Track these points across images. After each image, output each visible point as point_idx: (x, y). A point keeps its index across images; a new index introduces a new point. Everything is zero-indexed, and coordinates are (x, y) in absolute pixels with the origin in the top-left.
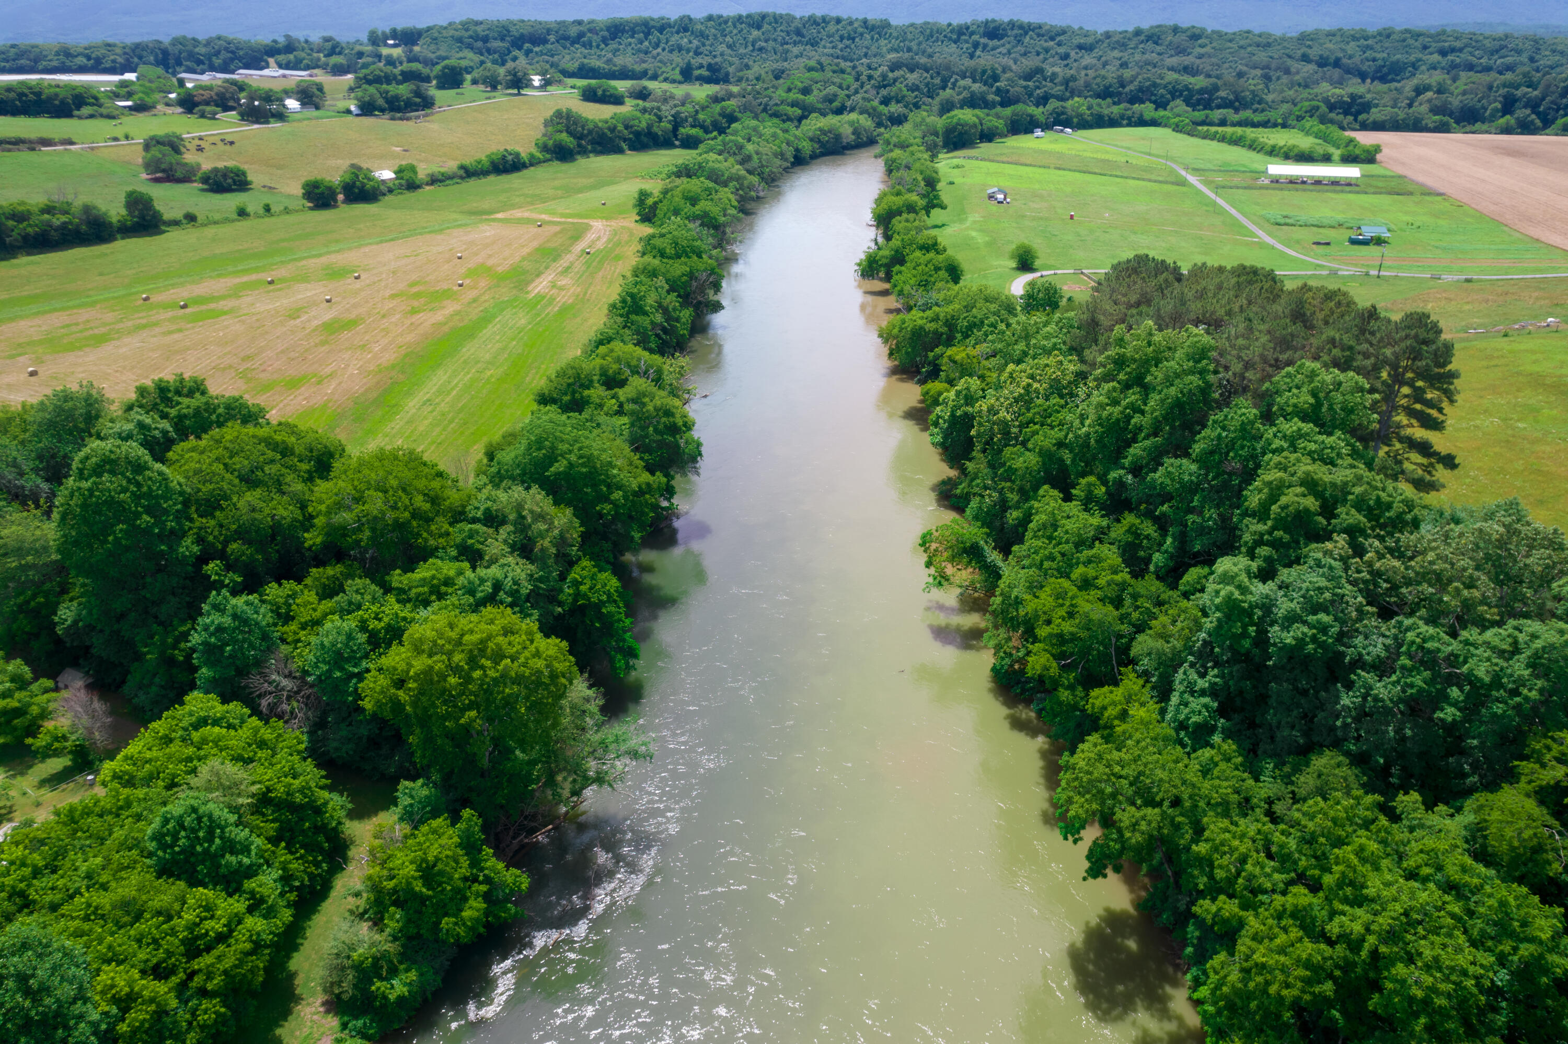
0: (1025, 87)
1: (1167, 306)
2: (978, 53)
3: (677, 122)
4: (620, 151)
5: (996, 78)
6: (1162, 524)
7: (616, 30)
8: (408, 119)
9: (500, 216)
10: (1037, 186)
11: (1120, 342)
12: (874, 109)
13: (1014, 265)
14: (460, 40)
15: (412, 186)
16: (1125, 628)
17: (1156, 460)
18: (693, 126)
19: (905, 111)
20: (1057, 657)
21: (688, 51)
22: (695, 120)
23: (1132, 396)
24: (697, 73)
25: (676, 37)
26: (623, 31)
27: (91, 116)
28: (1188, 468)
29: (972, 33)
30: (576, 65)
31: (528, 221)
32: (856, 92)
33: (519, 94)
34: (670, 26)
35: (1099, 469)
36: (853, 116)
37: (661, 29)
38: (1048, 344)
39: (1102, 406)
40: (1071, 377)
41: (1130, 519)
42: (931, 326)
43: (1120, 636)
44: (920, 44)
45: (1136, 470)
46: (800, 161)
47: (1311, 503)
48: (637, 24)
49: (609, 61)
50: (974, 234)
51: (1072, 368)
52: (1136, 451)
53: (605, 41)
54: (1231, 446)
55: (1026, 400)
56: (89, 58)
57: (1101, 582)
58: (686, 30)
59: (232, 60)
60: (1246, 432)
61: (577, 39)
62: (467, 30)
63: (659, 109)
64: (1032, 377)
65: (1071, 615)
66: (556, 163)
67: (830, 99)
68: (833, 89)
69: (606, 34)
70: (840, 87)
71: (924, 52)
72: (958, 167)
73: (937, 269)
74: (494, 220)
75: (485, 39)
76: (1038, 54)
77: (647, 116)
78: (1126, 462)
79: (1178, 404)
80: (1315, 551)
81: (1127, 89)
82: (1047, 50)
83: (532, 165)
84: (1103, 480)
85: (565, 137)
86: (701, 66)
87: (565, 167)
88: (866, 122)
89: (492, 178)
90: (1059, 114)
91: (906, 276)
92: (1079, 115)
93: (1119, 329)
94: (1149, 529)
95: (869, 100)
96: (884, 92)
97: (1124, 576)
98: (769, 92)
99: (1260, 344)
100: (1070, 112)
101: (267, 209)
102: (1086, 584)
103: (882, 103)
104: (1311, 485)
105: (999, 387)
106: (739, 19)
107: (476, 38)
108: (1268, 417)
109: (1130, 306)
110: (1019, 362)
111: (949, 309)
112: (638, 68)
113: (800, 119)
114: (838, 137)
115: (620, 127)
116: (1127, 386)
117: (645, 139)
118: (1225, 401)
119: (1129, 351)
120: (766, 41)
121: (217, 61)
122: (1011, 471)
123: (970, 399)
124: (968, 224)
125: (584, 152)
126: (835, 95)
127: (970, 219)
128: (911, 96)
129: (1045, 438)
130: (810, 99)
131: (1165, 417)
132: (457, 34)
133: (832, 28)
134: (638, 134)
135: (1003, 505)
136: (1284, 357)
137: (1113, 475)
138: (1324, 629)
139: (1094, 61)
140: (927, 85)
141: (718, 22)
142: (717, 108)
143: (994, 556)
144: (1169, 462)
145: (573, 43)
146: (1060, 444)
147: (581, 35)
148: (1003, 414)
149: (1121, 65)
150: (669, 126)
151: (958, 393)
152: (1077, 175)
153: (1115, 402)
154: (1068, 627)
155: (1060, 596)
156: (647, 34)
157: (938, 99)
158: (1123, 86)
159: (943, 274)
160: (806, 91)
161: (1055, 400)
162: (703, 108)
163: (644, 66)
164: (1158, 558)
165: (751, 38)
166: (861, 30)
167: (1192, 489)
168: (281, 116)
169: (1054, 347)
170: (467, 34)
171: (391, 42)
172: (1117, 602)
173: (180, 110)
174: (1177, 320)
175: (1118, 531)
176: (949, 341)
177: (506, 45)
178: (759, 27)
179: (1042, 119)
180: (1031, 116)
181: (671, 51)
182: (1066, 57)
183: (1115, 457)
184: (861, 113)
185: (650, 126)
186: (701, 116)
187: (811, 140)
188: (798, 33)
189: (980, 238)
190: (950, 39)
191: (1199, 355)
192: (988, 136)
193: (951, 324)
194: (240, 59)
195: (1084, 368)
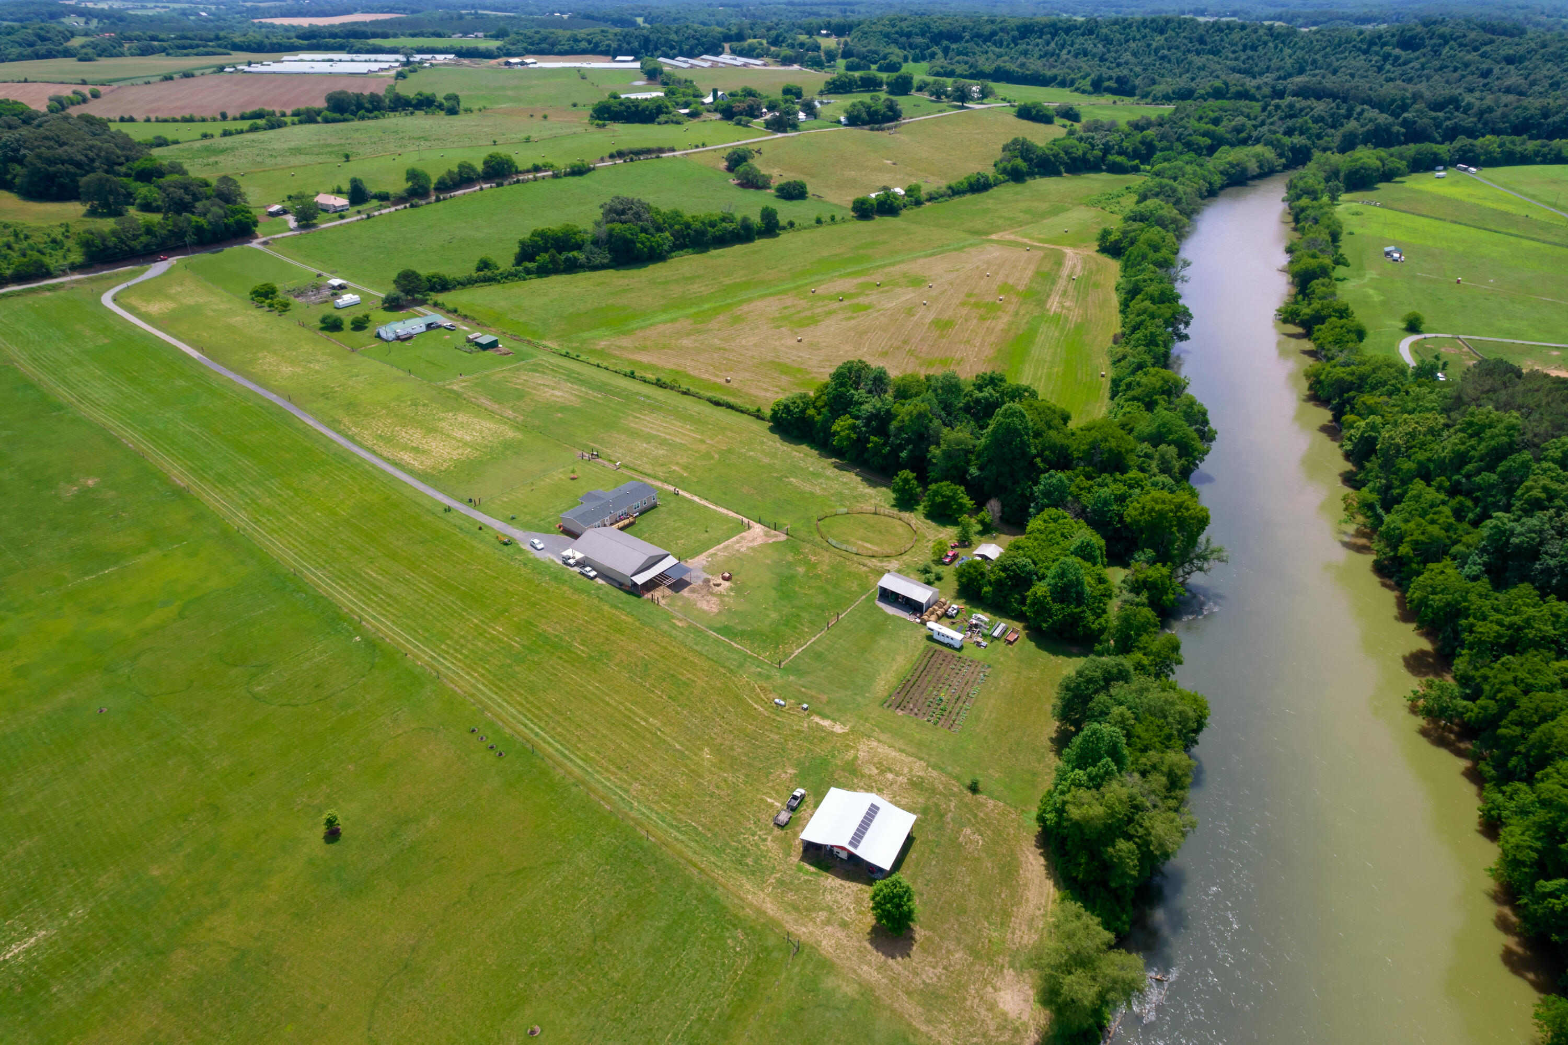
0: (1434, 119)
1: (1503, 395)
2: (1388, 67)
3: (1107, 149)
4: (1059, 174)
5: (1404, 108)
6: (1476, 501)
7: (1026, 31)
8: (883, 130)
9: (994, 237)
10: (1430, 243)
11: (1472, 414)
12: (1278, 141)
13: (1404, 325)
14: (887, 35)
15: (918, 203)
16: (1448, 542)
17: (1478, 472)
18: (1119, 154)
19: (1308, 143)
20: (1414, 550)
21: (1094, 56)
22: (1120, 147)
23: (1473, 442)
24: (1107, 84)
25: (1081, 39)
26: (1032, 31)
27: (666, 122)
28: (1494, 477)
29: (1385, 44)
30: (993, 67)
31: (1016, 244)
32: (1263, 124)
33: (962, 107)
34: (1076, 27)
35: (1449, 474)
36: (1259, 148)
37: (1068, 31)
38: (1430, 406)
39: (1456, 444)
40: (1440, 426)
41: (1460, 498)
42: (1349, 378)
43: (1445, 545)
44: (1326, 56)
45: (1468, 476)
46: (1212, 193)
47: (1543, 496)
48: (1046, 26)
49: (1022, 65)
50: (1371, 292)
51: (1442, 421)
52: (1469, 467)
53: (1015, 40)
54: (1517, 470)
55: (1412, 435)
56: (590, 42)
57: (1441, 521)
58: (1091, 32)
59: (697, 45)
60: (1526, 466)
61: (989, 38)
62: (894, 26)
63: (1093, 138)
64: (1417, 423)
65: (1423, 533)
66: (1011, 183)
67: (1238, 130)
68: (1241, 120)
69: (1016, 33)
70: (1248, 117)
71: (1329, 65)
72: (1357, 214)
73: (1349, 331)
74: (992, 241)
75: (909, 35)
76: (1456, 69)
77: (1083, 144)
78: (1463, 472)
79: (1495, 448)
80: (1539, 514)
81: (1551, 120)
82: (1467, 65)
83: (995, 185)
84: (1449, 479)
85: (1019, 162)
86: (1110, 78)
87: (1018, 187)
88: (1269, 153)
89: (968, 197)
90: (1465, 152)
91: (1324, 331)
92: (1488, 153)
93: (1473, 408)
94: (1469, 503)
95: (1275, 132)
96: (1290, 123)
97: (1452, 520)
98: (1183, 123)
99: (1545, 426)
100: (1478, 150)
101: (833, 218)
102: (1433, 522)
103: (1285, 134)
104: (1545, 489)
105: (1396, 424)
106: (1144, 23)
107: (901, 34)
108: (1538, 460)
109: (1483, 392)
110: (1410, 413)
111: (1362, 369)
112: (1049, 73)
113: (1211, 150)
114: (1244, 170)
115: (1062, 154)
116: (1471, 436)
117: (1079, 164)
118: (1519, 451)
119: (1475, 420)
120: (1169, 50)
121: (686, 47)
122: (1399, 469)
123: (1373, 427)
124: (1366, 280)
125: (1032, 174)
126: (1243, 125)
127: (1368, 276)
128: (1315, 128)
129: (1422, 456)
130: (1220, 130)
131: (1487, 454)
132: (886, 29)
133: (1236, 36)
134: (1074, 160)
135: (1389, 487)
136: (1557, 433)
137: (1456, 477)
138: (1533, 539)
139: (1521, 81)
140: (1332, 116)
141: (1124, 25)
142: (1139, 136)
143: (1380, 511)
144: (1485, 474)
145: (985, 41)
146: (1429, 460)
147: (993, 33)
148: (1397, 440)
149: (1551, 85)
150: (1100, 154)
151: (1367, 424)
152: (1472, 231)
153: (1463, 443)
154: (1421, 538)
155: (1419, 525)
156: (1054, 35)
157: (1342, 130)
158: (1546, 116)
159: (1353, 336)
160: (1216, 121)
161: (1430, 437)
162: (1127, 136)
163: (1055, 71)
164: (1470, 515)
165: (1154, 45)
166: (1265, 38)
167: (1493, 486)
168: (795, 127)
169: (1433, 409)
170: (893, 30)
171: (824, 32)
172: (1447, 531)
173: (718, 116)
174: (1505, 406)
175: (1454, 502)
176: (1360, 389)
177: (926, 41)
178: (1162, 32)
179: (1446, 157)
180: (1436, 154)
181: (1076, 56)
182: (1486, 74)
183: (1458, 470)
184: (1266, 145)
185: (1085, 153)
186: (1125, 144)
187: (1221, 173)
188: (1202, 41)
189: (1377, 297)
190: (1359, 49)
191: (1511, 427)
192: (1388, 176)
193: (1363, 379)
194: (702, 44)
195: (1450, 422)
